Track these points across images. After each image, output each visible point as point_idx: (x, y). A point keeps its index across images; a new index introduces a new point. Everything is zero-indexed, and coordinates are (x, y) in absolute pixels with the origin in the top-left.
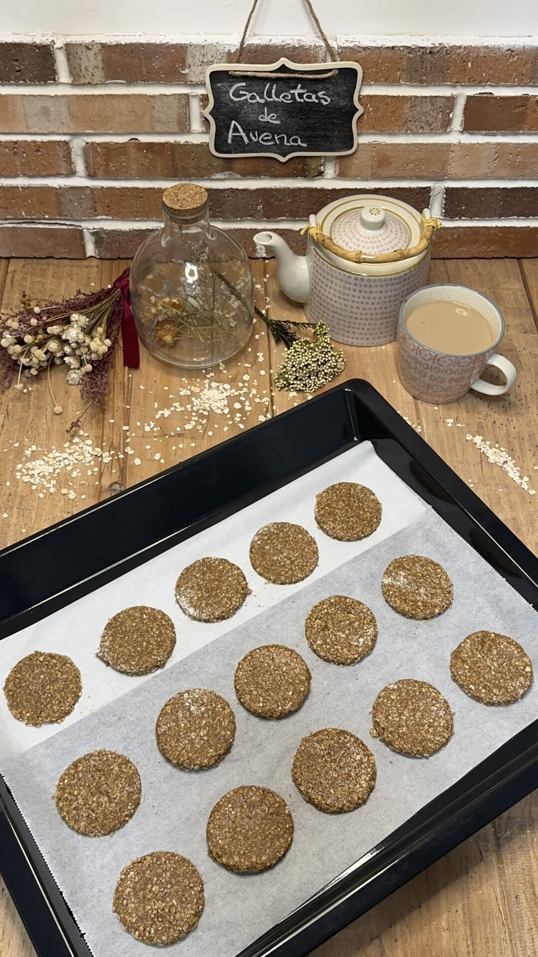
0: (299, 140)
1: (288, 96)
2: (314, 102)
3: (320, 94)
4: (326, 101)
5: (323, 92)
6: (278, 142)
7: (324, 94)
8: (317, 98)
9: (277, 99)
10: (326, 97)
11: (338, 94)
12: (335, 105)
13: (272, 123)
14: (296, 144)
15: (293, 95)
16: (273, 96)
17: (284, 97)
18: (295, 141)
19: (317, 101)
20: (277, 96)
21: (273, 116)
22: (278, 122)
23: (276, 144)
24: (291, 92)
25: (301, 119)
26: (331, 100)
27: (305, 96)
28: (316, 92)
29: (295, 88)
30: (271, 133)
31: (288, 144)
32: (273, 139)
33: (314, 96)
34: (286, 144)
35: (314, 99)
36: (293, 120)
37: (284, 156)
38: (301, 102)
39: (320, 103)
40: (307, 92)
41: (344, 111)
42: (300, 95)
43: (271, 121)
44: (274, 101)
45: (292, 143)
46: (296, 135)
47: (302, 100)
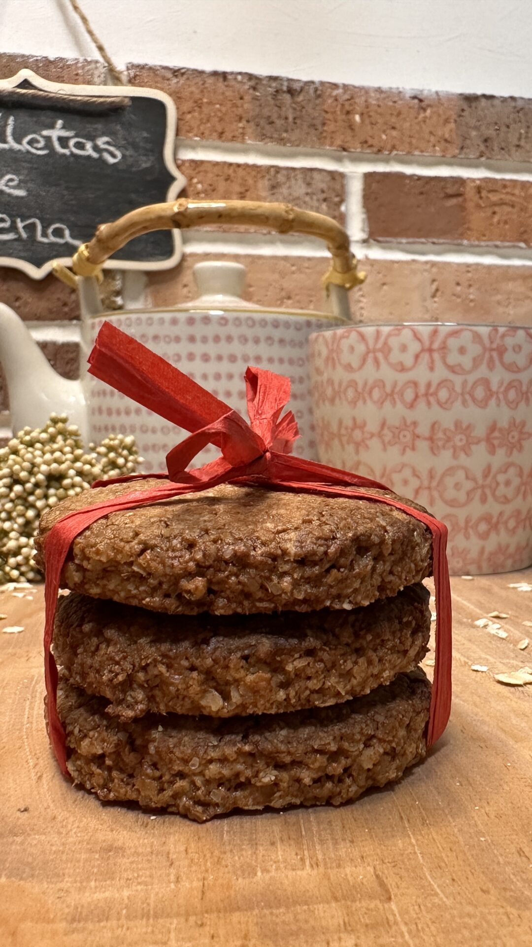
0: (67, 232)
1: (38, 142)
2: (89, 157)
3: (101, 142)
4: (114, 156)
5: (106, 139)
6: (24, 235)
7: (108, 143)
8: (96, 148)
9: (16, 146)
10: (112, 149)
11: (135, 146)
12: (132, 166)
13: (10, 195)
14: (61, 241)
15: (48, 139)
16: (10, 139)
17: (30, 143)
18: (58, 233)
19: (95, 155)
20: (18, 140)
21: (11, 180)
22: (21, 193)
23: (19, 239)
24: (45, 133)
25: (67, 188)
26: (124, 156)
27: (72, 143)
28: (92, 138)
29: (52, 126)
30: (10, 216)
31: (45, 240)
32: (13, 228)
33: (89, 145)
34: (40, 238)
35: (89, 151)
36: (53, 189)
37: (38, 264)
38: (64, 155)
39: (101, 160)
40: (76, 136)
41: (149, 178)
42: (63, 141)
43: (7, 190)
44: (11, 150)
45: (53, 239)
46: (60, 221)
47: (66, 151)
